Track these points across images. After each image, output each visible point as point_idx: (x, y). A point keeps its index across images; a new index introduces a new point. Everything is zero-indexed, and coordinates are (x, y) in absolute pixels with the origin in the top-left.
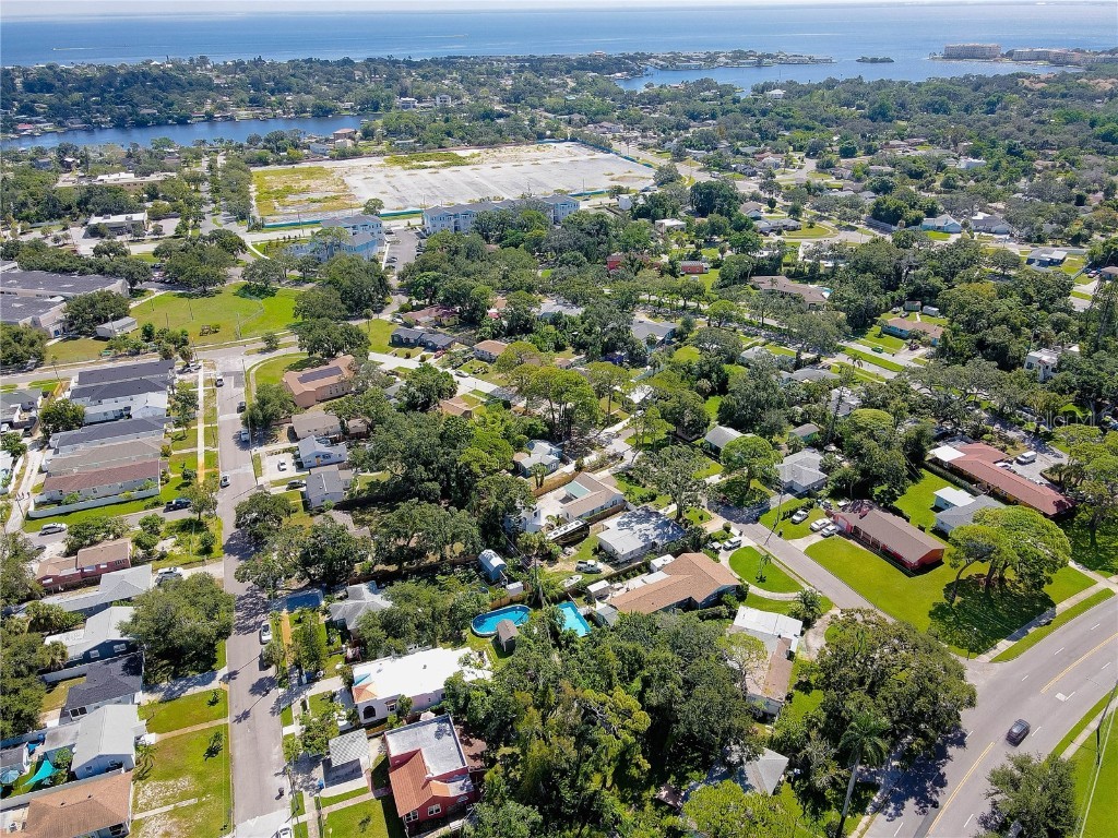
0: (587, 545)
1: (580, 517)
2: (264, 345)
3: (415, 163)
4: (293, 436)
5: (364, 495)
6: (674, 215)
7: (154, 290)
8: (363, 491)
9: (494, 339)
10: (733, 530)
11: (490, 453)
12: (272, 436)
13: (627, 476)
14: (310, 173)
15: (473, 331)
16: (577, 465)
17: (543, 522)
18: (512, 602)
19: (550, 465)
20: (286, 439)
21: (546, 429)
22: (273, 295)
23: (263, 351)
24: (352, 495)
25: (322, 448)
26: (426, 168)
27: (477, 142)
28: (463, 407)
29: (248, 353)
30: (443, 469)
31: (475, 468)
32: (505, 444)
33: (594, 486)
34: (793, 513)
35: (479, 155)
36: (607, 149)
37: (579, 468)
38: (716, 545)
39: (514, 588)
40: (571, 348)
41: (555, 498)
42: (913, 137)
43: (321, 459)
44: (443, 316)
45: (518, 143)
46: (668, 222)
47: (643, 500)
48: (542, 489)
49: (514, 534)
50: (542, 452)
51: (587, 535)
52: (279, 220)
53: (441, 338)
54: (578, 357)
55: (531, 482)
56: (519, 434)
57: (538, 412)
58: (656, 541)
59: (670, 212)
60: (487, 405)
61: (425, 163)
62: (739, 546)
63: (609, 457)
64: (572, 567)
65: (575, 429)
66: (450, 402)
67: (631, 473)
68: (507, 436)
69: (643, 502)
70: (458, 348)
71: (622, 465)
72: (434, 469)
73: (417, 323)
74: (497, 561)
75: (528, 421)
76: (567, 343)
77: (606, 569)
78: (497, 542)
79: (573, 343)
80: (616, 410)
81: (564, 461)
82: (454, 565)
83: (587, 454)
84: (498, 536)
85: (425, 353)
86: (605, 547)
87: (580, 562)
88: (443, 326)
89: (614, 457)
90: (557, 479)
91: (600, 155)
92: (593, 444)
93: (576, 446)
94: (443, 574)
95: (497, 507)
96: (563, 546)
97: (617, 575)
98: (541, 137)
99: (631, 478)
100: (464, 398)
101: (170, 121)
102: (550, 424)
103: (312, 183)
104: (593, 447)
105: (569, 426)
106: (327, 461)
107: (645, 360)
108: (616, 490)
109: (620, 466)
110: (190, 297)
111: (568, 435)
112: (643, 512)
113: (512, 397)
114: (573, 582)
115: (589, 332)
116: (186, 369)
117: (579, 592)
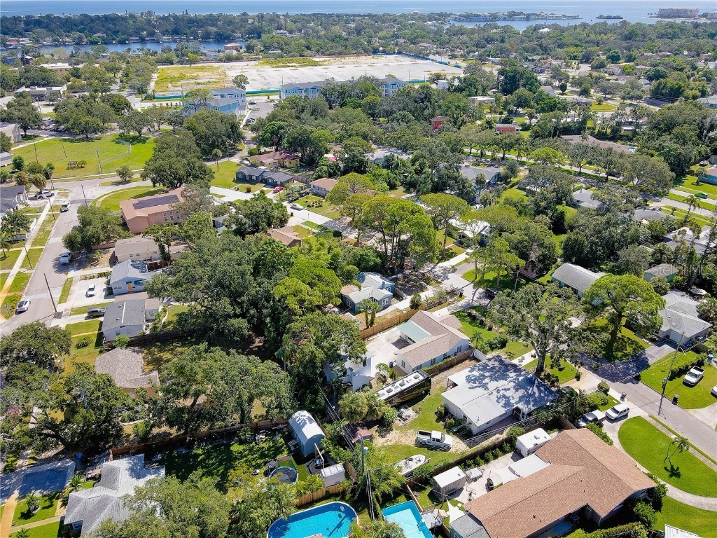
0: (429, 405)
1: (419, 368)
2: (118, 179)
3: (281, 64)
4: (114, 261)
5: (170, 327)
6: (484, 93)
7: (45, 136)
8: (170, 323)
9: (329, 177)
10: (612, 393)
11: (311, 285)
12: (94, 260)
13: (470, 316)
14: (202, 69)
15: (312, 172)
16: (412, 301)
17: (372, 372)
18: (328, 496)
19: (382, 300)
20: (107, 263)
21: (379, 260)
22: (144, 142)
23: (118, 184)
24: (155, 328)
25: (136, 274)
26: (289, 66)
27: (328, 52)
28: (293, 236)
29: (103, 185)
30: (254, 303)
31: (292, 303)
32: (330, 274)
33: (434, 328)
34: (685, 370)
35: (329, 60)
36: (424, 58)
37: (415, 306)
38: (599, 414)
39: (333, 472)
40: (401, 188)
41: (388, 340)
42: (661, 51)
43: (132, 285)
44: (286, 158)
45: (358, 54)
46: (479, 98)
47: (492, 347)
48: (373, 329)
49: (336, 390)
50: (373, 286)
51: (427, 392)
52: (168, 94)
53: (281, 176)
54: (409, 195)
55: (359, 320)
56: (348, 264)
57: (369, 243)
58: (521, 406)
59: (480, 92)
60: (316, 235)
61: (288, 64)
62: (626, 416)
63: (448, 293)
64: (410, 439)
65: (408, 261)
66: (280, 231)
67: (474, 312)
68: (333, 266)
69: (492, 349)
70: (296, 185)
71: (462, 303)
72: (243, 302)
73: (262, 164)
74: (311, 429)
75: (359, 251)
76: (398, 183)
77: (457, 446)
78: (313, 402)
79: (403, 184)
80: (451, 245)
81: (397, 296)
82: (256, 430)
83: (422, 289)
84: (316, 392)
85: (265, 189)
86: (452, 410)
87: (421, 433)
88: (284, 167)
89: (452, 293)
90: (389, 317)
91: (420, 61)
92: (429, 279)
93: (411, 280)
94: (241, 442)
95: (313, 357)
96: (398, 407)
97: (472, 457)
98: (375, 52)
99: (474, 318)
100: (296, 228)
101: (114, 42)
102: (382, 256)
103: (201, 74)
104: (428, 281)
105: (402, 259)
106: (138, 287)
107: (474, 198)
108: (460, 334)
109: (460, 304)
110: (72, 141)
111: (402, 268)
112: (497, 364)
113: (345, 228)
114: (414, 465)
115: (419, 172)
116: (38, 196)
117: (422, 481)
